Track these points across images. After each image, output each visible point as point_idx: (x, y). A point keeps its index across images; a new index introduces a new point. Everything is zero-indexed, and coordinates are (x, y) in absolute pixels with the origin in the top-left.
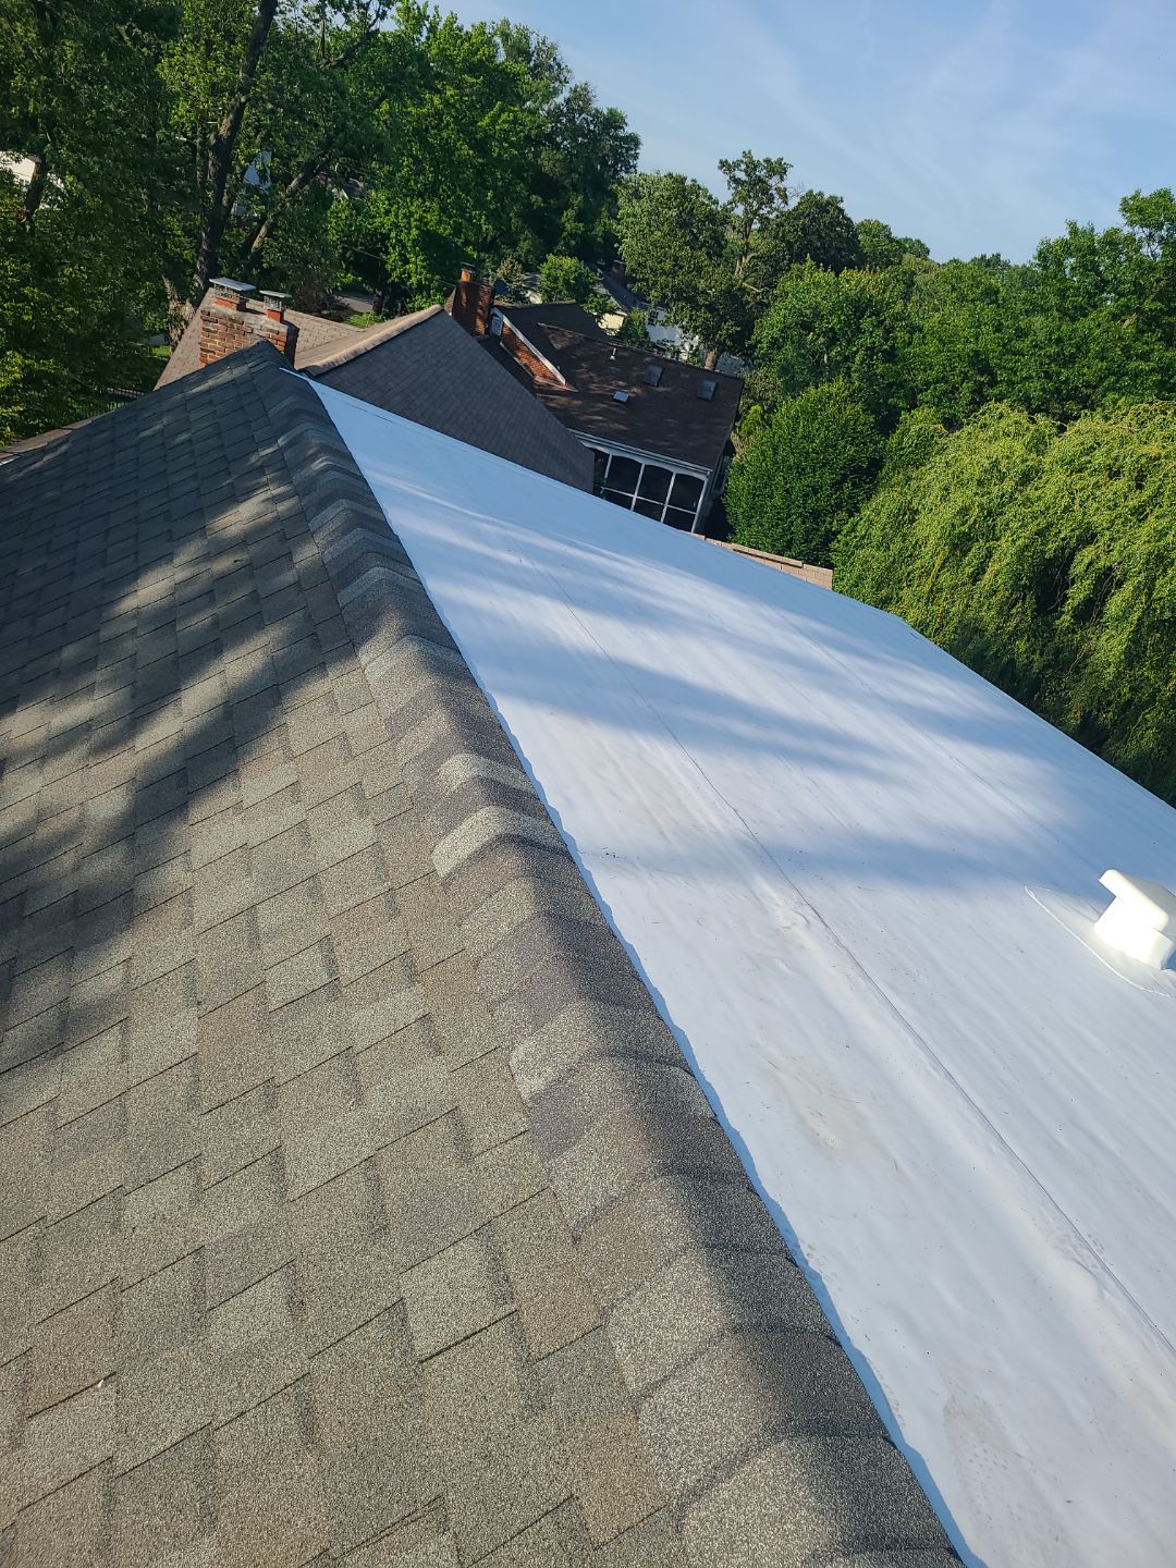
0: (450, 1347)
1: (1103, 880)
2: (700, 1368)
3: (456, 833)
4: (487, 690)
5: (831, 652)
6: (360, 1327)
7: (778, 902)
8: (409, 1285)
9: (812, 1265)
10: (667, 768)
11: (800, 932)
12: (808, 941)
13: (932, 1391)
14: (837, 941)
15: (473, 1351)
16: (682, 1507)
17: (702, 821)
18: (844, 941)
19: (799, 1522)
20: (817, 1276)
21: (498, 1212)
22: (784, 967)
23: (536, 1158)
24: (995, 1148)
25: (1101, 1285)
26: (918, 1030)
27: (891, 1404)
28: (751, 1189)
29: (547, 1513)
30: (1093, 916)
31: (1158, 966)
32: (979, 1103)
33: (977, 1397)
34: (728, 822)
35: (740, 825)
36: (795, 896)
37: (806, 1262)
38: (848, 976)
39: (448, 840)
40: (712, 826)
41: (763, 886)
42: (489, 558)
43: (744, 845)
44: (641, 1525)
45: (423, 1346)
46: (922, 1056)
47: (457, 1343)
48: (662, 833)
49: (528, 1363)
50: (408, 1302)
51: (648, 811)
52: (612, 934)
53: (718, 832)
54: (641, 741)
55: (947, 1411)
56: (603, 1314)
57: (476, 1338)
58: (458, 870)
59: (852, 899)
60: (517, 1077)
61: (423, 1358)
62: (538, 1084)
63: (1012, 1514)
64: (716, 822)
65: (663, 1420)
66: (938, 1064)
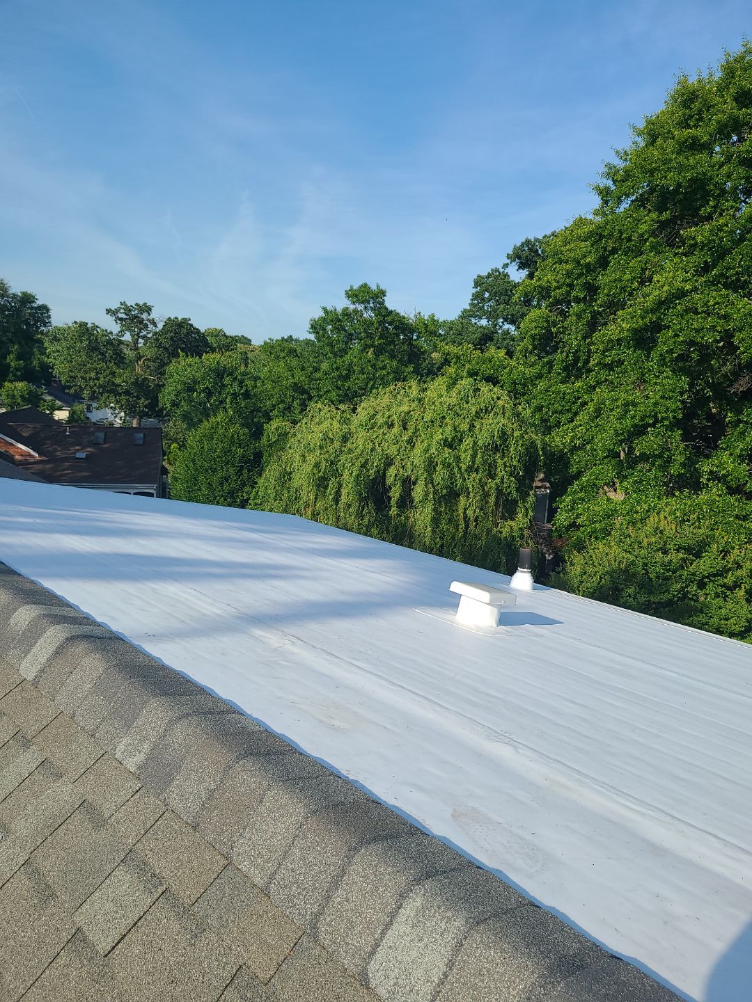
0: (125, 935)
1: (451, 589)
2: (300, 843)
3: (34, 650)
4: (32, 578)
5: (263, 534)
6: (51, 963)
7: (272, 638)
8: (81, 919)
9: (351, 777)
10: (175, 594)
11: (289, 647)
12: (295, 650)
13: (442, 810)
14: (314, 646)
15: (143, 928)
16: (314, 927)
17: (209, 613)
18: (318, 646)
19: (386, 884)
20: (356, 782)
21: (134, 842)
22: (285, 663)
23: (152, 798)
24: (438, 709)
25: (516, 748)
26: (375, 672)
27: (421, 821)
28: (301, 754)
29: (227, 986)
30: (454, 613)
31: (495, 625)
32: (422, 694)
33: (468, 806)
34: (225, 610)
35: (234, 610)
36: (281, 633)
37: (348, 777)
38: (326, 659)
39: (29, 656)
40: (214, 613)
41: (258, 632)
42: (12, 522)
43: (240, 618)
44: (292, 952)
45: (103, 946)
46: (384, 682)
47: (130, 930)
48: (183, 622)
49: (184, 912)
50: (85, 928)
51: (170, 614)
52: (165, 668)
53: (221, 616)
54: (153, 585)
55: (453, 816)
56: (227, 857)
57: (143, 920)
58: (43, 670)
59: (314, 628)
60: (124, 762)
61: (106, 952)
62: (140, 758)
63: (505, 846)
64: (217, 611)
65: (286, 887)
66: (393, 684)
